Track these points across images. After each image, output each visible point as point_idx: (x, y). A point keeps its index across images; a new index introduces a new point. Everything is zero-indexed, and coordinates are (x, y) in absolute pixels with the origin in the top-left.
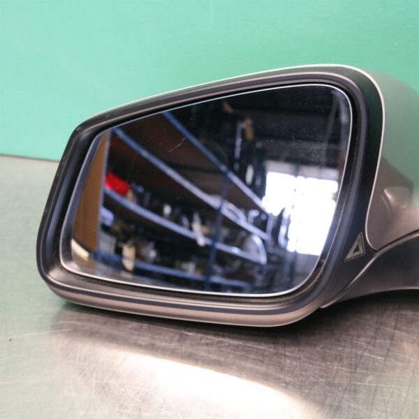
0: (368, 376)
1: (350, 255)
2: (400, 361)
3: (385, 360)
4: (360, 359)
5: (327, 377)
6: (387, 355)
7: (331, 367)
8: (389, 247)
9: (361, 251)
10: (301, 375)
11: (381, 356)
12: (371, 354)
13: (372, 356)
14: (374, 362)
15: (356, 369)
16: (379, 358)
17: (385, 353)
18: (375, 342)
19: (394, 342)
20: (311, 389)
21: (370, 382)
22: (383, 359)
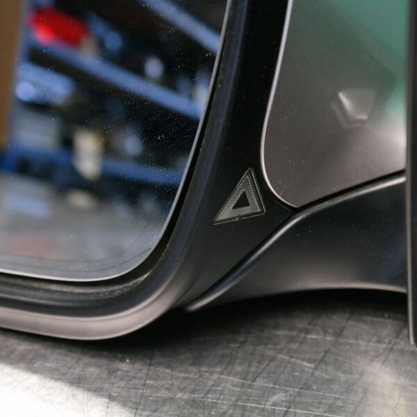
0: (275, 394)
1: (227, 212)
2: (344, 372)
3: (316, 369)
4: (268, 365)
5: (193, 392)
6: (321, 361)
7: (207, 374)
8: (326, 204)
9: (255, 206)
10: (144, 385)
11: (310, 361)
12: (291, 357)
13: (293, 360)
14: (293, 371)
15: (254, 380)
16: (305, 364)
17: (319, 357)
18: (305, 338)
19: (341, 340)
20: (156, 411)
21: (274, 404)
22: (312, 366)
